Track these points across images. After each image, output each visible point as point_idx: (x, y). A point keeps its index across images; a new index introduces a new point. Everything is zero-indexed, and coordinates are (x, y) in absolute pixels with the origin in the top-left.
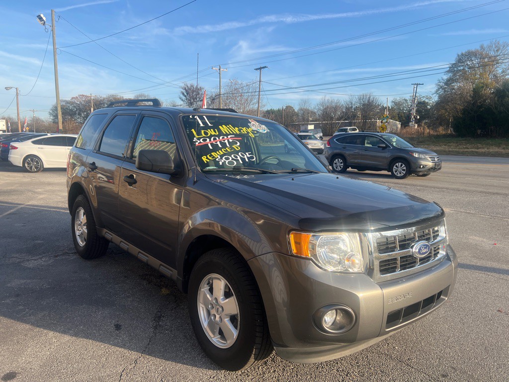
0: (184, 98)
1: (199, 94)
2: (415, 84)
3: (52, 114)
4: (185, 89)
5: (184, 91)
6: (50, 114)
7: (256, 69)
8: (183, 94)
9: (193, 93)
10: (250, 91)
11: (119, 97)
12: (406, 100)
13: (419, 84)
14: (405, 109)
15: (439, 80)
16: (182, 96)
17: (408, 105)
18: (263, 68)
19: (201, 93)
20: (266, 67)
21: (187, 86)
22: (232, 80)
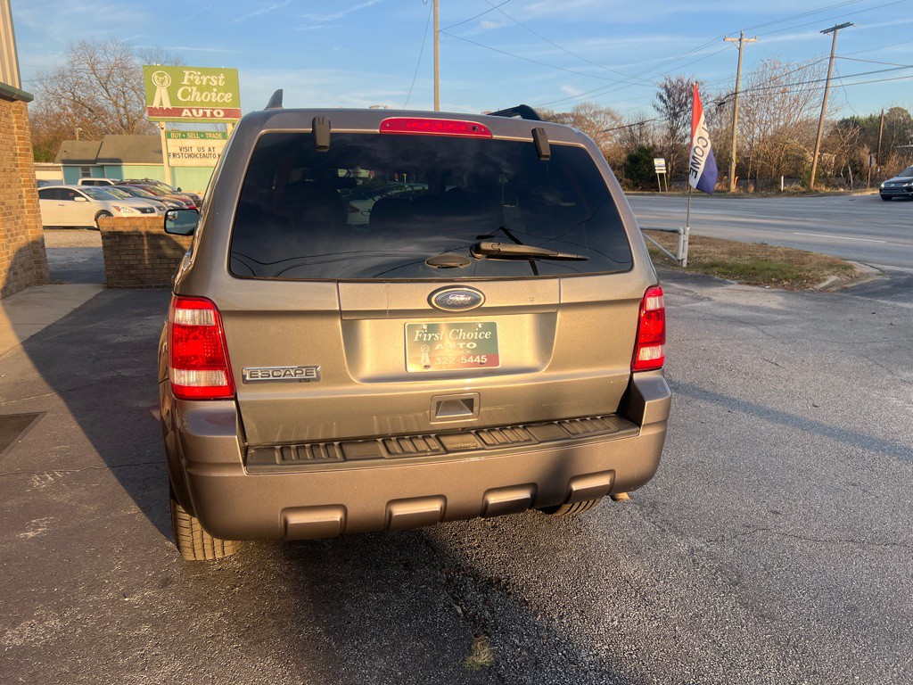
0: (661, 105)
1: (692, 95)
4: (666, 87)
5: (664, 91)
7: (825, 32)
8: (661, 97)
9: (680, 95)
10: (807, 79)
11: (546, 111)
16: (658, 101)
18: (842, 26)
19: (696, 92)
20: (848, 24)
21: (670, 82)
22: (766, 61)
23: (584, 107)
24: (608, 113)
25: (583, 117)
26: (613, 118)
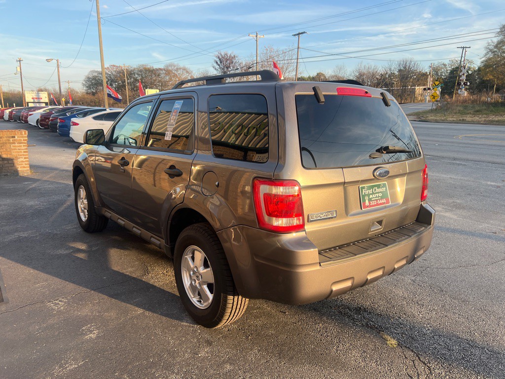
0: (217, 67)
1: (232, 63)
2: (462, 47)
3: (85, 85)
4: (219, 58)
5: (218, 59)
6: (84, 85)
7: (294, 35)
8: (217, 63)
9: (226, 62)
10: (286, 58)
11: (149, 67)
12: (445, 65)
13: (466, 47)
14: (443, 74)
15: (489, 43)
16: (215, 65)
17: (447, 70)
18: (302, 33)
19: (234, 61)
20: (304, 33)
21: (221, 55)
22: (267, 48)
23: (171, 65)
24: (184, 69)
25: (171, 71)
26: (187, 72)
